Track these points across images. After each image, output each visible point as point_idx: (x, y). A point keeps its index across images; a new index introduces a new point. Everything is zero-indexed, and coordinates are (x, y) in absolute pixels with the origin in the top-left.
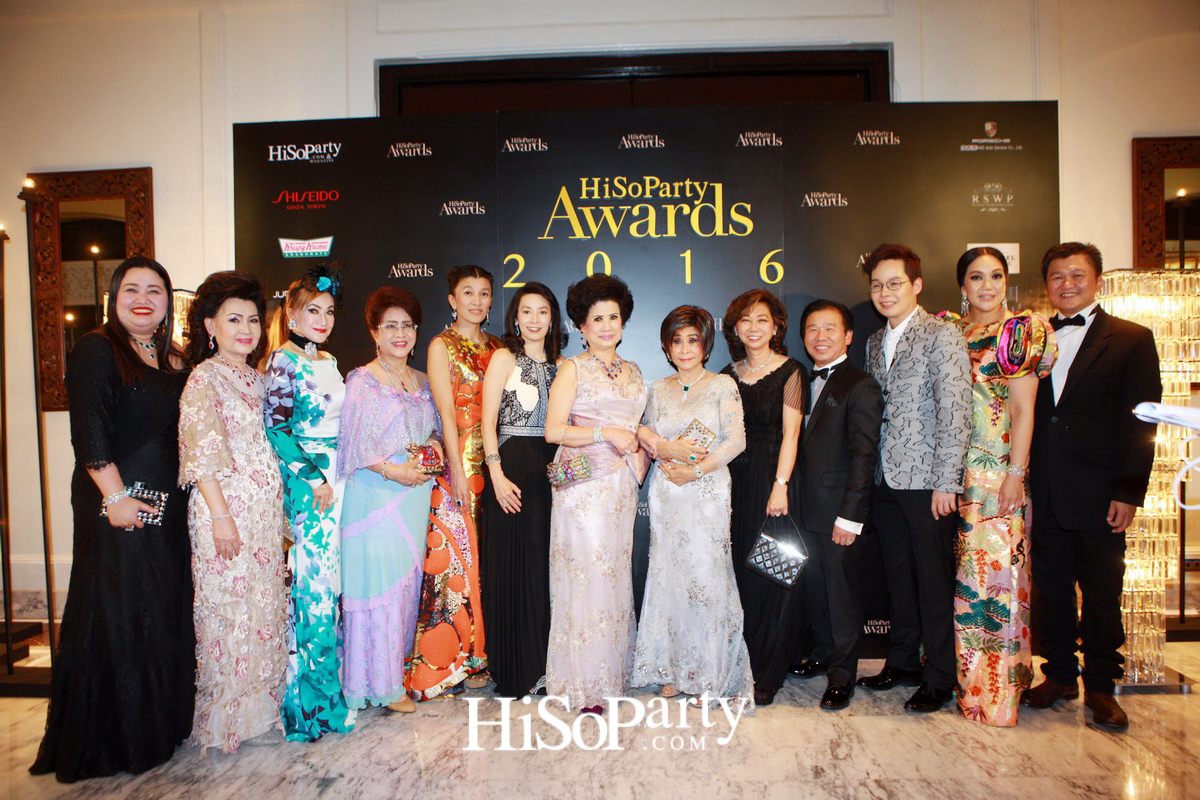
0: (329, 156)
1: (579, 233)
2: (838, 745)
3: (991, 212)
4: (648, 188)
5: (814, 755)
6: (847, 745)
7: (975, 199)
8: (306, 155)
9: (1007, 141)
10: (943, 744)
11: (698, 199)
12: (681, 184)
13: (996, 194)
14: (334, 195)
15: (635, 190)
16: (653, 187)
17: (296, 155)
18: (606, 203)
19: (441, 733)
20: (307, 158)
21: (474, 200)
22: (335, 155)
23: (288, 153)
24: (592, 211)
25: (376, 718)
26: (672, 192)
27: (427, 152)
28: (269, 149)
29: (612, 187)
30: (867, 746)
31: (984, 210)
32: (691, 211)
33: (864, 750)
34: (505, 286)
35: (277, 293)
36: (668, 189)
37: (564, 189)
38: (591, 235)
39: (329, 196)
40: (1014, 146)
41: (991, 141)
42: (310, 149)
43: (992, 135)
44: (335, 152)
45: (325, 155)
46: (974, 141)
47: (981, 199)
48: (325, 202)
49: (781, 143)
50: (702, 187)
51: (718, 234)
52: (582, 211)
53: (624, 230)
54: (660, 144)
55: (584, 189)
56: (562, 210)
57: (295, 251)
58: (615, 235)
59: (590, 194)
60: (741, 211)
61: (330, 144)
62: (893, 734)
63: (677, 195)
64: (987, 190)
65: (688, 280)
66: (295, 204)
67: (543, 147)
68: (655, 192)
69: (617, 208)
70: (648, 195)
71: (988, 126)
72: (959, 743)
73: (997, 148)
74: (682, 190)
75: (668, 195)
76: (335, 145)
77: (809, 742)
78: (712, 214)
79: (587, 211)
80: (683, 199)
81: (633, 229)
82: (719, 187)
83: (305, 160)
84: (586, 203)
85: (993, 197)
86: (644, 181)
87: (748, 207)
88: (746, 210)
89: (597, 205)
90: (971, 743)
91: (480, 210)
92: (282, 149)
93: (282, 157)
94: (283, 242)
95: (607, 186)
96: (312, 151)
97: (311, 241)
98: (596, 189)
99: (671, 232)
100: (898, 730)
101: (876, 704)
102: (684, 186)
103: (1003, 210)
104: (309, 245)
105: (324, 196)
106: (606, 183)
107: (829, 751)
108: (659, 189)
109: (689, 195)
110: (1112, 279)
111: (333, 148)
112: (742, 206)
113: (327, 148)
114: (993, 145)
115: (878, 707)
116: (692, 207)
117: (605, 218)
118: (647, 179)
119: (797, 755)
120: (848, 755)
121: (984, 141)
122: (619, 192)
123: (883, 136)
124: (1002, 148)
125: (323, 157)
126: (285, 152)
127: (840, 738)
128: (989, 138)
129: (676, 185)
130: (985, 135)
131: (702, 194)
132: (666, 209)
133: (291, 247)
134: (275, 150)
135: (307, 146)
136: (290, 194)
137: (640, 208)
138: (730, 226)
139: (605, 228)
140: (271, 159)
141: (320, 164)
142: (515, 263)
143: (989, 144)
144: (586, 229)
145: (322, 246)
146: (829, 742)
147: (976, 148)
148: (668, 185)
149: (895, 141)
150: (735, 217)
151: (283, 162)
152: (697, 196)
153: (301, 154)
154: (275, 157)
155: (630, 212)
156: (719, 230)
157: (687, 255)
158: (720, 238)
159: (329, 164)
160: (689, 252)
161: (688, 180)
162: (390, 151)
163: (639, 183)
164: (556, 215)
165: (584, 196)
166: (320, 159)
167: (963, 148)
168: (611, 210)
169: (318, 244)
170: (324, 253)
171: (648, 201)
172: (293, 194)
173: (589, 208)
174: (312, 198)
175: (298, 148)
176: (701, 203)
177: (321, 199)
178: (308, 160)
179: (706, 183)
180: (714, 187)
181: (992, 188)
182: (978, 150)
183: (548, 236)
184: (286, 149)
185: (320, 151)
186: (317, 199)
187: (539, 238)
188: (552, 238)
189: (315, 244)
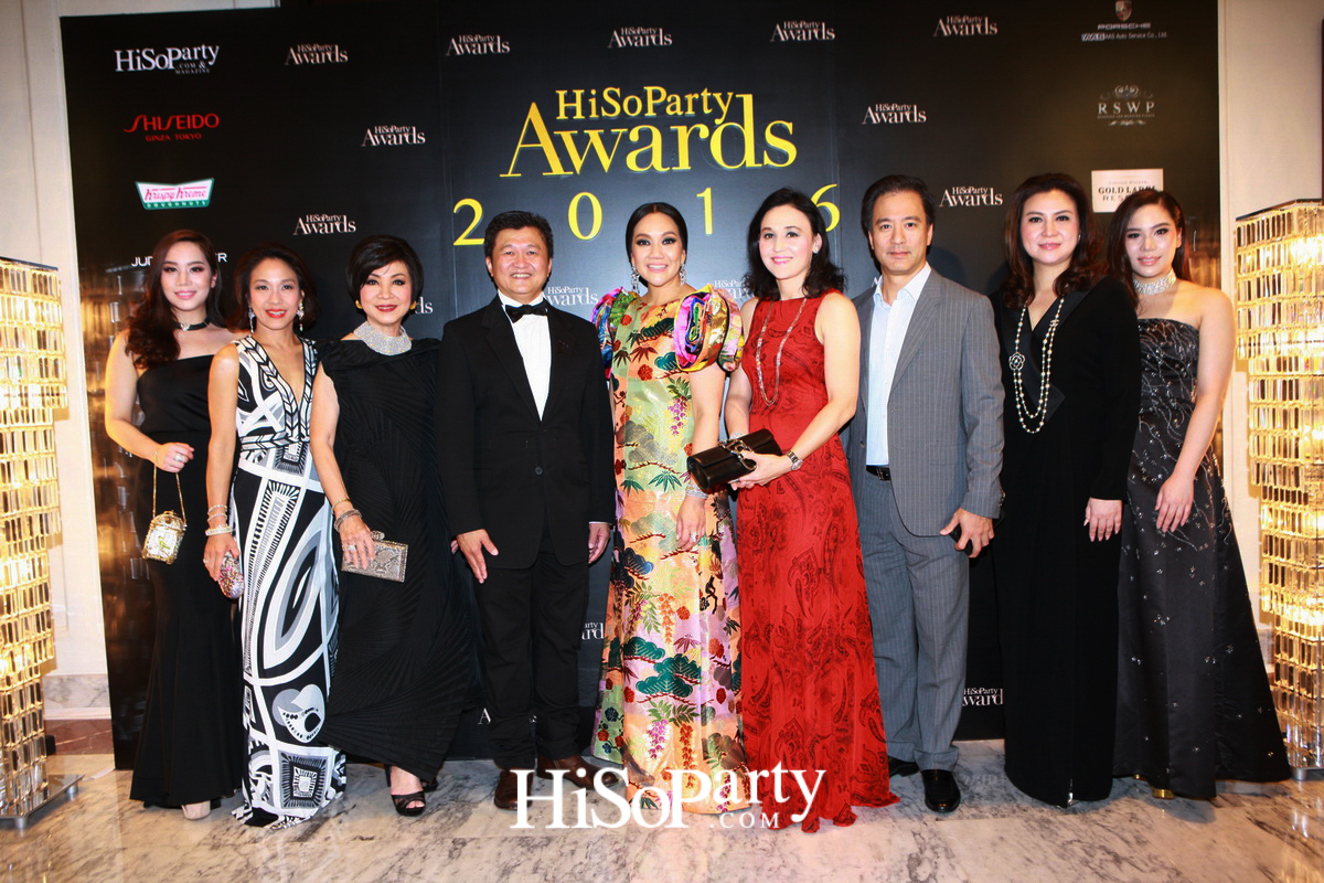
0: (202, 65)
1: (557, 168)
2: (919, 863)
3: (1124, 126)
4: (651, 102)
5: (886, 877)
6: (931, 861)
7: (1102, 109)
9: (1146, 25)
10: (1062, 856)
11: (720, 118)
12: (696, 96)
13: (1131, 100)
14: (212, 121)
15: (632, 106)
16: (658, 102)
17: (155, 63)
18: (594, 125)
19: (377, 863)
20: (171, 67)
21: (409, 124)
22: (211, 63)
23: (143, 60)
24: (573, 136)
25: (287, 845)
26: (684, 107)
27: (341, 56)
28: (115, 54)
29: (601, 102)
30: (958, 863)
31: (1114, 123)
32: (711, 133)
33: (954, 868)
34: (455, 244)
35: (138, 260)
36: (678, 103)
37: (534, 107)
38: (574, 170)
39: (205, 121)
40: (1156, 34)
41: (1124, 26)
42: (175, 54)
43: (1125, 19)
44: (210, 58)
45: (197, 62)
46: (1100, 27)
47: (1110, 109)
48: (199, 131)
49: (833, 36)
50: (724, 99)
51: (747, 165)
52: (560, 137)
53: (619, 162)
54: (665, 40)
55: (562, 105)
56: (532, 136)
57: (160, 200)
58: (606, 169)
59: (570, 112)
60: (780, 132)
61: (203, 48)
62: (994, 844)
63: (690, 112)
64: (1118, 96)
65: (709, 230)
66: (158, 133)
67: (503, 47)
68: (660, 109)
69: (608, 132)
70: (650, 113)
71: (1120, 7)
72: (1082, 854)
73: (1133, 36)
74: (698, 104)
75: (680, 113)
76: (210, 48)
77: (880, 858)
78: (740, 137)
79: (567, 137)
80: (700, 117)
81: (631, 160)
82: (748, 100)
83: (167, 70)
84: (565, 126)
85: (1126, 106)
86: (646, 92)
87: (789, 126)
88: (786, 130)
89: (580, 128)
90: (1099, 855)
91: (419, 138)
92: (135, 55)
93: (135, 65)
94: (143, 188)
95: (593, 101)
96: (178, 57)
97: (182, 186)
98: (578, 105)
99: (684, 163)
100: (1002, 838)
101: (974, 803)
102: (701, 99)
103: (1141, 122)
104: (180, 191)
105: (198, 121)
106: (592, 97)
107: (906, 872)
108: (665, 103)
109: (707, 111)
110: (1289, 214)
111: (207, 52)
112: (781, 126)
113: (200, 53)
114: (1127, 31)
115: (976, 807)
116: (712, 128)
117: (592, 146)
118: (649, 90)
119: (862, 877)
120: (932, 876)
121: (1114, 26)
122: (611, 109)
123: (975, 23)
124: (1139, 36)
125: (193, 65)
126: (139, 59)
127: (921, 852)
128: (1121, 22)
129: (689, 98)
130: (1115, 19)
131: (725, 109)
132: (676, 132)
133: (154, 194)
134: (125, 55)
135: (170, 51)
136: (150, 120)
137: (640, 132)
138: (765, 152)
139: (592, 160)
140: (119, 69)
141: (191, 75)
142: (469, 211)
143: (1121, 31)
144: (566, 163)
145: (198, 192)
146: (906, 858)
147: (1103, 37)
148: (678, 98)
149: (991, 29)
150: (773, 141)
152: (718, 113)
153: (162, 62)
154: (125, 65)
155: (626, 136)
156: (749, 159)
157: (707, 194)
158: (752, 170)
159: (202, 76)
160: (708, 191)
161: (706, 90)
162: (289, 57)
163: (639, 96)
164: (523, 143)
165: (562, 116)
166: (190, 69)
167: (1085, 38)
168: (600, 135)
169: (193, 190)
170: (200, 202)
171: (650, 121)
172: (154, 119)
173: (570, 132)
174: (181, 125)
175: (156, 54)
176: (724, 123)
177: (194, 126)
178: (171, 70)
179: (730, 94)
180: (742, 99)
181: (1125, 92)
182: (1106, 40)
183: (513, 173)
184: (141, 55)
185: (189, 58)
186: (189, 126)
187: (501, 176)
188: (520, 175)
189: (189, 190)
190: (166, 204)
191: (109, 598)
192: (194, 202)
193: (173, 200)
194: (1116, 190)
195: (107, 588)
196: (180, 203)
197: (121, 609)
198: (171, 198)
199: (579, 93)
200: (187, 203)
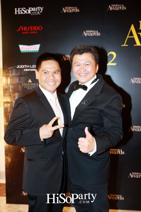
0: (38, 12)
1: (138, 44)
8: (29, 12)
14: (40, 28)
17: (26, 12)
21: (96, 30)
22: (41, 12)
27: (77, 10)
28: (15, 10)
34: (108, 65)
35: (18, 66)
37: (132, 26)
39: (38, 28)
42: (31, 9)
44: (41, 10)
45: (37, 12)
48: (37, 31)
52: (140, 34)
56: (131, 34)
57: (25, 50)
61: (39, 8)
66: (25, 31)
67: (124, 8)
76: (41, 8)
83: (29, 14)
91: (99, 34)
92: (20, 9)
93: (20, 13)
94: (21, 46)
96: (32, 10)
97: (31, 46)
104: (31, 48)
105: (37, 28)
111: (40, 9)
113: (38, 9)
125: (36, 12)
126: (21, 11)
133: (24, 48)
134: (17, 10)
135: (30, 8)
136: (23, 28)
140: (16, 13)
141: (35, 15)
142: (112, 56)
145: (35, 48)
151: (20, 15)
153: (27, 11)
154: (17, 12)
159: (38, 15)
162: (63, 10)
164: (129, 36)
166: (35, 13)
169: (34, 47)
170: (36, 51)
172: (24, 27)
174: (32, 29)
175: (26, 9)
178: (30, 14)
183: (125, 44)
184: (22, 9)
185: (35, 10)
186: (34, 29)
187: (122, 45)
188: (127, 45)
189: (33, 47)
190: (27, 51)
191: (7, 157)
192: (35, 51)
193: (29, 50)
195: (6, 155)
196: (31, 51)
197: (9, 160)
198: (28, 49)
200: (33, 51)
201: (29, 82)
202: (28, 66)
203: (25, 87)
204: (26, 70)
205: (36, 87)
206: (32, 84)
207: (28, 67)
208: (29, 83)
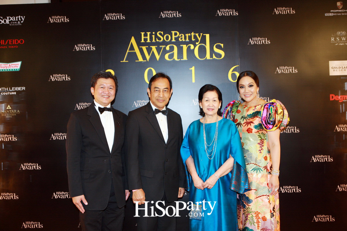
0: (19, 22)
1: (140, 59)
4: (174, 37)
7: (333, 39)
8: (7, 22)
11: (198, 42)
12: (190, 34)
13: (343, 36)
14: (22, 42)
15: (167, 38)
16: (176, 36)
17: (3, 22)
18: (154, 44)
20: (8, 23)
22: (22, 22)
24: (146, 48)
26: (185, 38)
27: (67, 20)
29: (156, 36)
31: (337, 44)
32: (195, 47)
36: (183, 37)
37: (133, 38)
38: (147, 60)
39: (19, 42)
41: (340, 11)
42: (9, 19)
43: (340, 8)
44: (22, 20)
45: (17, 22)
46: (331, 11)
47: (335, 39)
48: (17, 45)
49: (238, 14)
50: (199, 36)
51: (207, 58)
52: (142, 48)
53: (162, 57)
54: (179, 15)
55: (143, 37)
56: (132, 48)
57: (3, 68)
58: (158, 60)
59: (146, 40)
60: (219, 47)
61: (20, 17)
63: (187, 40)
64: (338, 35)
65: (194, 81)
66: (3, 45)
67: (123, 17)
68: (177, 39)
69: (158, 47)
70: (173, 40)
71: (339, 4)
73: (343, 14)
74: (190, 37)
76: (22, 17)
78: (205, 49)
79: (144, 48)
80: (191, 42)
81: (167, 56)
82: (208, 36)
84: (144, 44)
85: (341, 38)
86: (172, 33)
87: (222, 45)
88: (221, 46)
89: (149, 45)
91: (93, 48)
95: (154, 36)
96: (11, 20)
97: (10, 64)
98: (148, 37)
99: (185, 58)
102: (191, 36)
105: (17, 42)
106: (153, 34)
108: (179, 37)
109: (193, 40)
111: (21, 18)
112: (219, 44)
113: (18, 18)
114: (341, 12)
117: (153, 52)
118: (173, 32)
121: (337, 11)
122: (160, 39)
123: (287, 10)
125: (16, 23)
128: (339, 9)
130: (337, 8)
131: (199, 39)
132: (182, 47)
133: (1, 66)
135: (8, 18)
137: (170, 47)
138: (214, 54)
139: (153, 56)
141: (15, 26)
143: (339, 12)
144: (144, 57)
145: (16, 66)
147: (333, 14)
148: (183, 35)
149: (293, 12)
150: (216, 50)
153: (5, 21)
155: (165, 48)
156: (208, 56)
157: (193, 69)
158: (209, 60)
159: (19, 26)
160: (193, 67)
161: (193, 32)
162: (49, 20)
163: (169, 34)
164: (129, 50)
165: (143, 41)
166: (15, 24)
167: (326, 15)
168: (156, 48)
169: (14, 65)
170: (17, 69)
171: (173, 43)
172: (2, 41)
173: (145, 47)
174: (11, 43)
175: (3, 19)
176: (199, 44)
177: (15, 43)
179: (201, 34)
180: (205, 35)
181: (341, 33)
182: (334, 15)
183: (126, 60)
185: (15, 20)
186: (14, 43)
187: (121, 61)
188: (128, 61)
189: (12, 65)
190: (5, 70)
192: (15, 69)
193: (8, 68)
194: (338, 67)
196: (10, 69)
198: (7, 68)
199: (149, 33)
200: (12, 69)
201: (8, 108)
202: (6, 88)
203: (2, 115)
204: (4, 94)
205: (17, 114)
206: (11, 111)
207: (6, 90)
208: (8, 110)
